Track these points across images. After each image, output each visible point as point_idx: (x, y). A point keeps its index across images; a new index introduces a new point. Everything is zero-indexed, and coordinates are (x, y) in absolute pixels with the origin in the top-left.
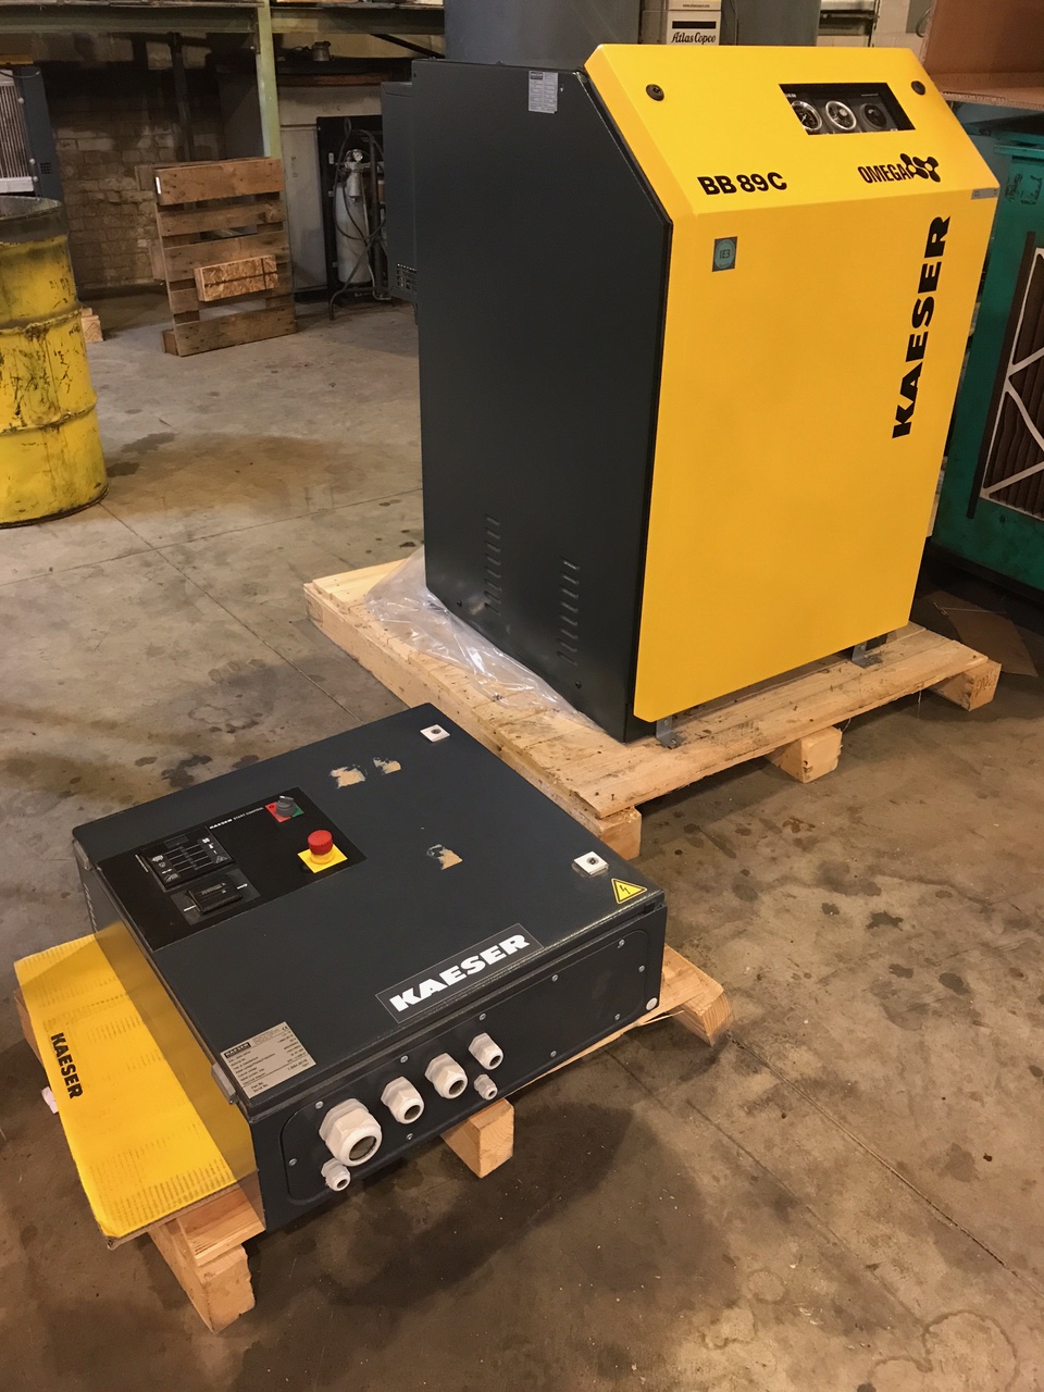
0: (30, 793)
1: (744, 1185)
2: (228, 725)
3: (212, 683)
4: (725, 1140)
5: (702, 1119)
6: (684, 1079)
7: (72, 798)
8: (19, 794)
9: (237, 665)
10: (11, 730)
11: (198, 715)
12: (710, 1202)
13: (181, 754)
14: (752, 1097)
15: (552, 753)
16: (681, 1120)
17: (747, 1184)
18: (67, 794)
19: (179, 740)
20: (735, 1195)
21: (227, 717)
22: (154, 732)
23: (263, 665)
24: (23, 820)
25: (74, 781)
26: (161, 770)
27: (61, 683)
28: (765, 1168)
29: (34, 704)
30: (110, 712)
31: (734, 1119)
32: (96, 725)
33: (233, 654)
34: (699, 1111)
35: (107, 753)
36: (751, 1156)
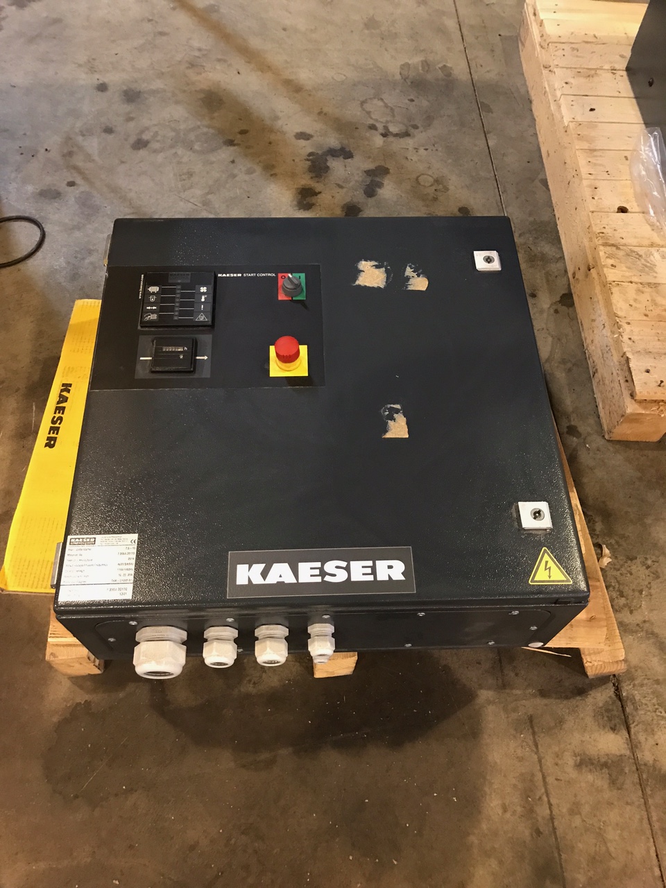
0: (205, 130)
1: (525, 832)
2: (386, 128)
3: (398, 77)
4: (539, 776)
5: (531, 743)
6: (543, 694)
7: (232, 148)
8: (199, 127)
9: (428, 65)
10: (225, 61)
11: (368, 107)
12: (484, 826)
13: (333, 141)
14: (592, 751)
15: (635, 300)
16: (513, 732)
17: (527, 833)
18: (231, 143)
19: (340, 125)
20: (510, 835)
21: (389, 119)
22: (325, 110)
23: (449, 75)
24: (189, 153)
25: (243, 132)
26: (310, 150)
27: (284, 29)
28: (554, 829)
29: (255, 43)
30: (304, 76)
31: (560, 762)
32: (288, 83)
33: (432, 52)
34: (534, 733)
35: (280, 115)
36: (550, 809)
